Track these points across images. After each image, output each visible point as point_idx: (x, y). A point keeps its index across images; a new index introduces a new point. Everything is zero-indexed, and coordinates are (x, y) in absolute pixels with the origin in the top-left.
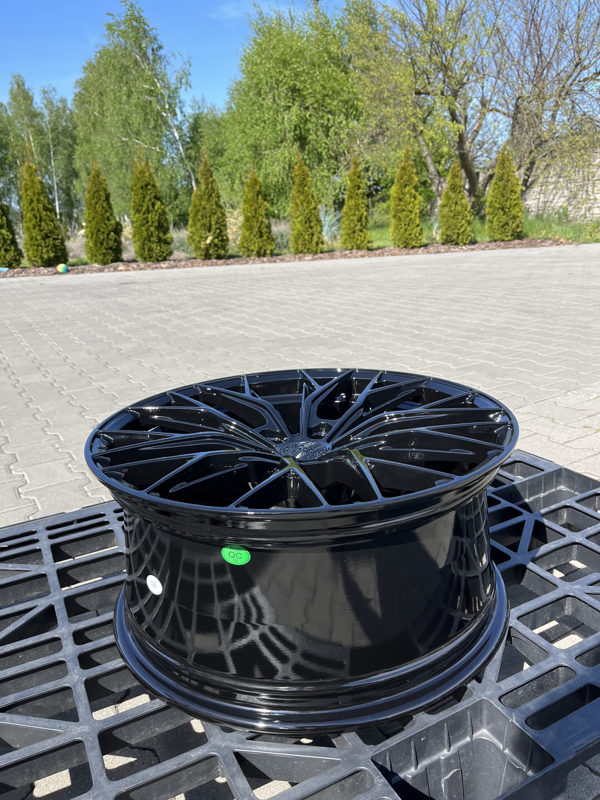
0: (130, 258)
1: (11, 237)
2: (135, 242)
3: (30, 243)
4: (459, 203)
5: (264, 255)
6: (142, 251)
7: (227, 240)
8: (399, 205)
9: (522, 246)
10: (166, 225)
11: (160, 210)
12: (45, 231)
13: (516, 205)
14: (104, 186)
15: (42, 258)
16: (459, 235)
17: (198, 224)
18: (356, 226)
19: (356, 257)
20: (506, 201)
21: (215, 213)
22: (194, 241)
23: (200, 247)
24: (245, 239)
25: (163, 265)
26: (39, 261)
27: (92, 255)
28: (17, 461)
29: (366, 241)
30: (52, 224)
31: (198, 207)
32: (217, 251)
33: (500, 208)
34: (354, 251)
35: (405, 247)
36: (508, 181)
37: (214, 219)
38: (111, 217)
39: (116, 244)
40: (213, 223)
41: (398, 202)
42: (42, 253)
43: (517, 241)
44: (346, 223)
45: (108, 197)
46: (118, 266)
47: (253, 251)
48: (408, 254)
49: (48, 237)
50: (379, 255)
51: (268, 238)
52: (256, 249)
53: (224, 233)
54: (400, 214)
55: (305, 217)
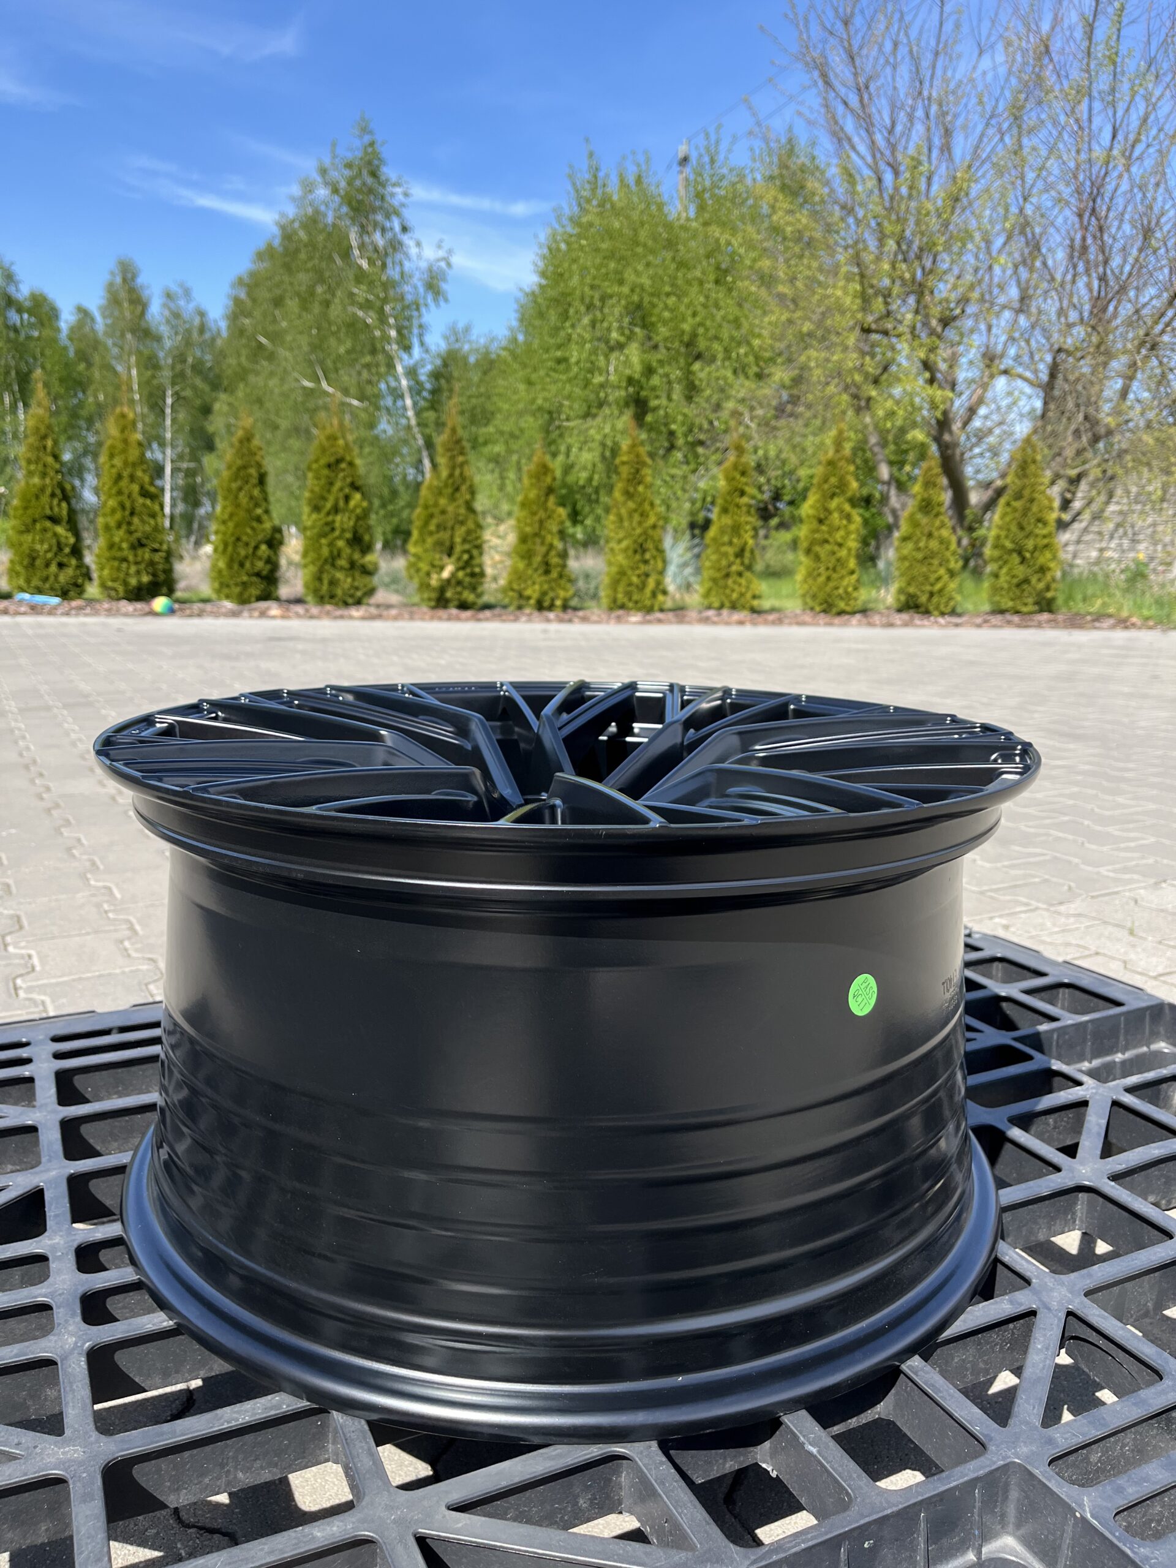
0: (292, 597)
1: (72, 540)
2: (305, 566)
3: (107, 554)
4: (936, 534)
5: (551, 607)
6: (317, 584)
7: (482, 574)
8: (817, 531)
9: (1054, 624)
10: (367, 538)
11: (358, 511)
12: (139, 535)
13: (1046, 546)
14: (258, 458)
15: (125, 583)
16: (932, 594)
17: (430, 541)
18: (730, 566)
19: (727, 623)
20: (1027, 537)
21: (462, 523)
22: (418, 570)
23: (428, 586)
24: (518, 576)
25: (355, 612)
26: (121, 589)
27: (222, 585)
28: (21, 928)
29: (749, 595)
30: (152, 522)
31: (431, 510)
32: (460, 593)
33: (1014, 550)
34: (725, 612)
35: (824, 611)
36: (1032, 500)
37: (460, 532)
38: (265, 517)
39: (268, 567)
40: (458, 540)
41: (815, 525)
42: (127, 574)
43: (1045, 616)
44: (714, 557)
45: (262, 480)
46: (268, 609)
47: (529, 598)
48: (830, 624)
49: (142, 545)
50: (773, 623)
51: (561, 576)
52: (536, 596)
53: (476, 561)
54: (817, 548)
55: (635, 542)
